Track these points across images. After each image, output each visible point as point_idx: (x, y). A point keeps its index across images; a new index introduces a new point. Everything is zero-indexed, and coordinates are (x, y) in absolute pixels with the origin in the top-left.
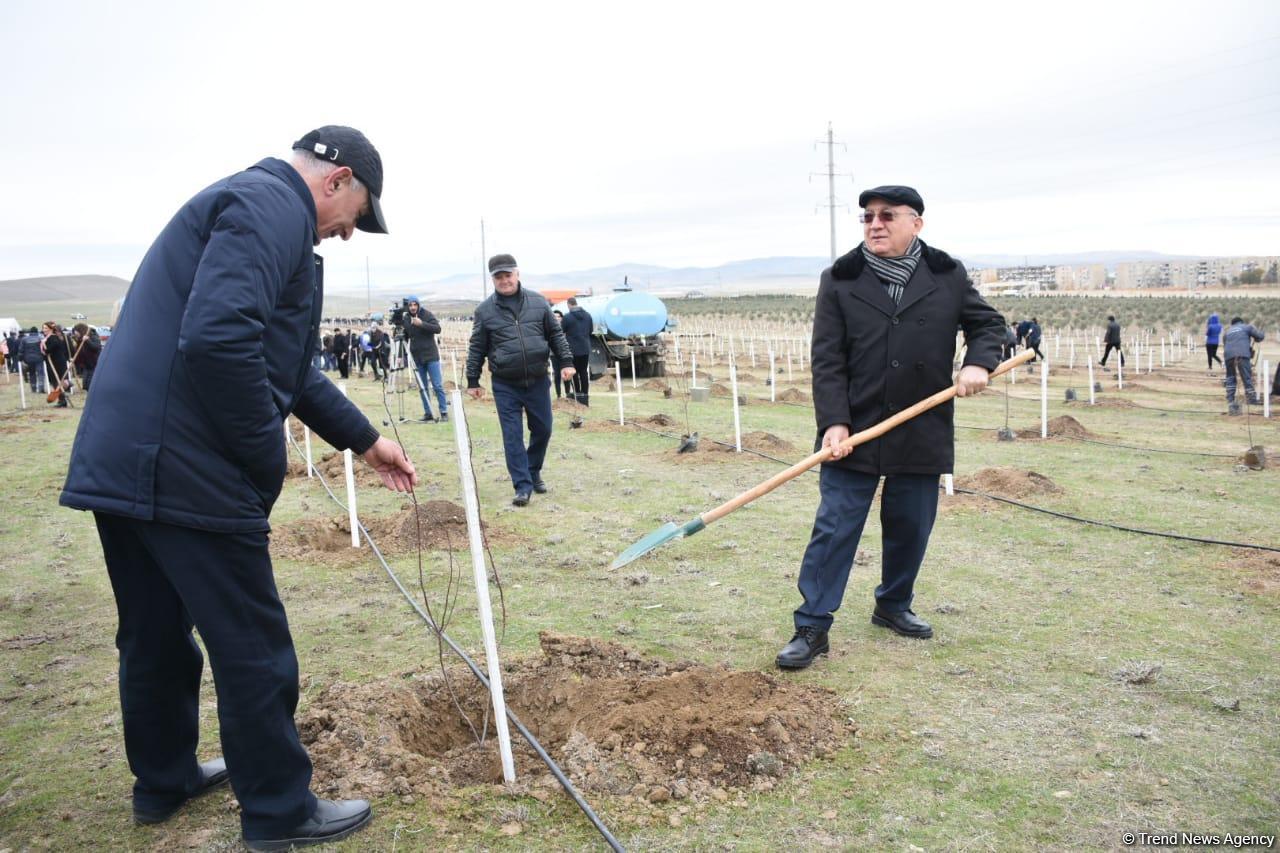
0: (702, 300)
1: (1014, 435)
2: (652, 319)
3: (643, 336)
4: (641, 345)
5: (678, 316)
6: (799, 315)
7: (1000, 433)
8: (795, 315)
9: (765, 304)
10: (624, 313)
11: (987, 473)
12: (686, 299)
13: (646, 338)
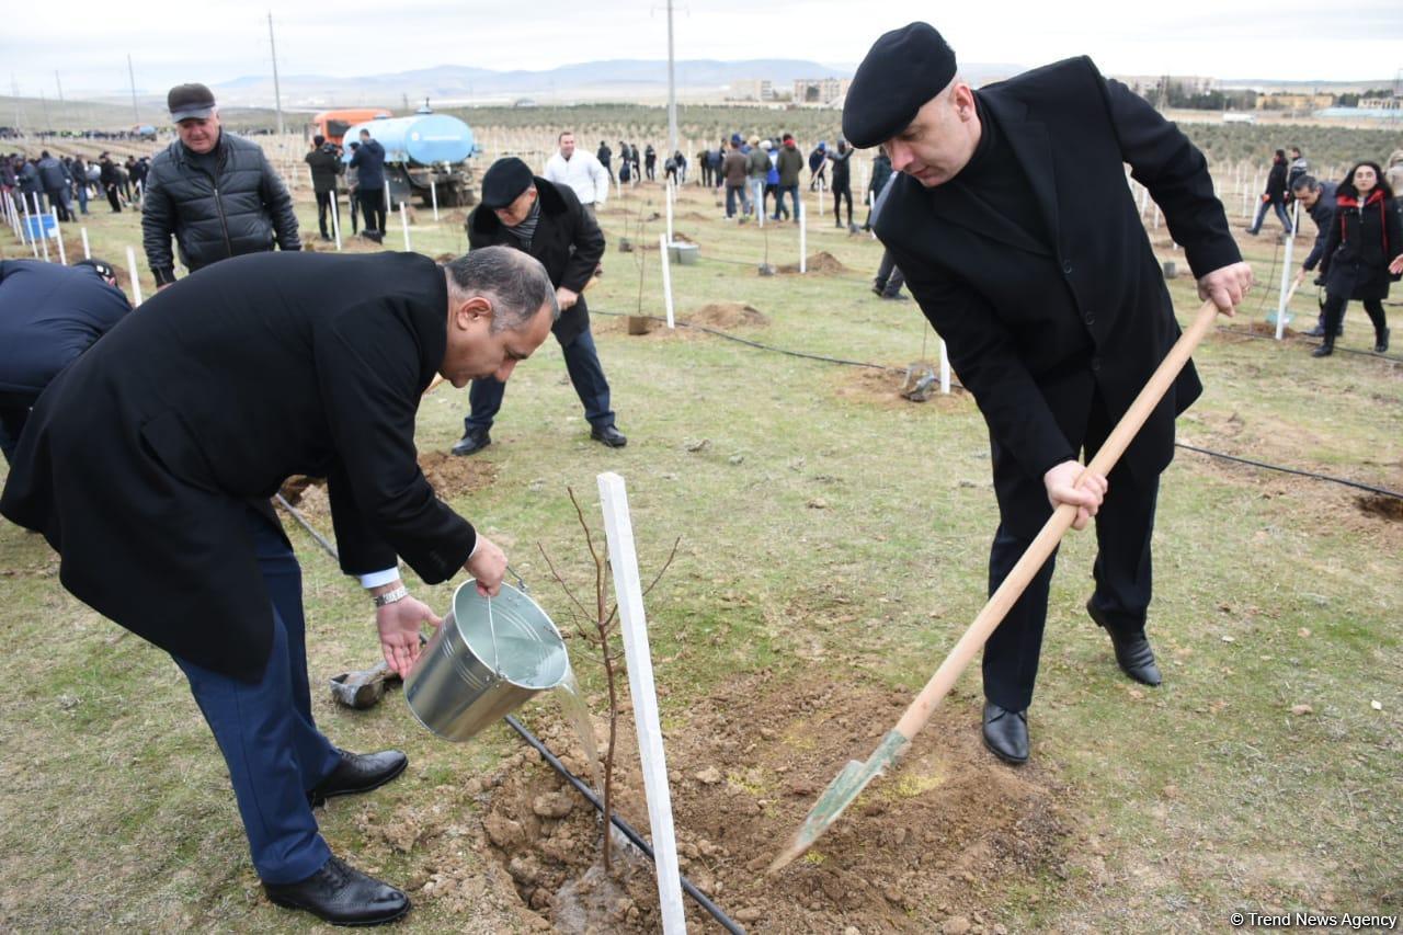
0: (533, 109)
1: (773, 271)
2: (456, 145)
3: (447, 163)
4: (445, 172)
5: (504, 128)
6: (639, 128)
7: (760, 270)
8: (633, 128)
9: (603, 114)
10: (427, 138)
11: (710, 308)
12: (516, 109)
13: (452, 166)
